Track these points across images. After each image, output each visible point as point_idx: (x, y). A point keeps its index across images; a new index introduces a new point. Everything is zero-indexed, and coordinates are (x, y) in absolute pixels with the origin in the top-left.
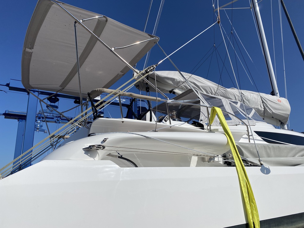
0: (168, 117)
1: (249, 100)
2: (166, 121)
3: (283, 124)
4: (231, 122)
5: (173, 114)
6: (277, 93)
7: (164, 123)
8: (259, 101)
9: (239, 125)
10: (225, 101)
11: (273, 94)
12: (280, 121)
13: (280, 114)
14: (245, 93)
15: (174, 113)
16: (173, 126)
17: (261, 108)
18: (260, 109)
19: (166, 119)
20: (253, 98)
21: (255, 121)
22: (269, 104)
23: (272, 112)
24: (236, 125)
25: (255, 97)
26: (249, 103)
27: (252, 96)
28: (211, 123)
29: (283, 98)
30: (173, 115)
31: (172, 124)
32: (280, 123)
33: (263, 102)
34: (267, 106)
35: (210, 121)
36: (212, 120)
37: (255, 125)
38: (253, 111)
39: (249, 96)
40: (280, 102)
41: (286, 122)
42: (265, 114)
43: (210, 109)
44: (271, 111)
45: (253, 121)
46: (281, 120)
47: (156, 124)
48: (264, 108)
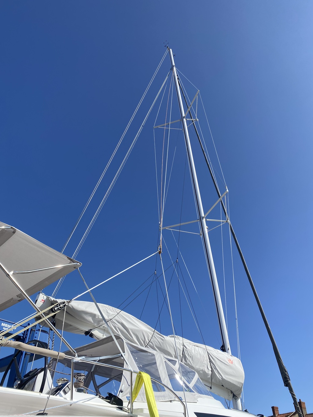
0: (69, 387)
1: (193, 356)
2: (65, 393)
3: (236, 398)
4: (164, 396)
5: (80, 379)
6: (228, 349)
7: (61, 396)
8: (205, 359)
9: (174, 400)
10: (160, 358)
11: (223, 349)
12: (232, 392)
13: (232, 382)
14: (188, 346)
15: (82, 378)
16: (75, 402)
17: (207, 370)
18: (207, 372)
19: (67, 390)
20: (198, 354)
21: (196, 394)
22: (218, 364)
23: (222, 378)
24: (171, 401)
25: (201, 353)
26: (193, 361)
27: (197, 351)
28: (134, 398)
29: (236, 358)
30: (80, 382)
31: (74, 400)
32: (232, 395)
33: (210, 361)
34: (216, 369)
35: (134, 395)
36: (136, 393)
37: (196, 402)
38: (197, 376)
39: (193, 351)
40: (232, 363)
41: (240, 394)
42: (213, 380)
43: (135, 376)
44: (220, 377)
45: (195, 395)
46: (233, 390)
47: (48, 398)
48: (212, 371)
